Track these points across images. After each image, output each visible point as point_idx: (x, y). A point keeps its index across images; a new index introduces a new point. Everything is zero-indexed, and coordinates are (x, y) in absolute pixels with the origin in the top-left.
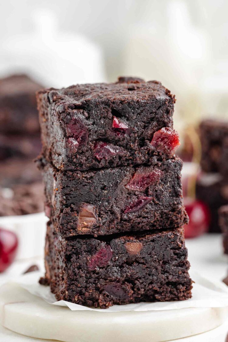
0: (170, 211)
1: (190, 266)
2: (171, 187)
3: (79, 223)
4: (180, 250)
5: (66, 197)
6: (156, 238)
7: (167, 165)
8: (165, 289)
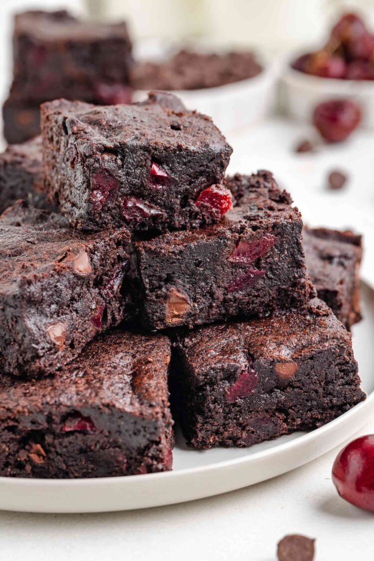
0: (289, 287)
1: (360, 381)
2: (290, 256)
3: (167, 312)
4: (348, 365)
5: (149, 280)
6: (315, 355)
7: (282, 228)
8: (328, 415)
